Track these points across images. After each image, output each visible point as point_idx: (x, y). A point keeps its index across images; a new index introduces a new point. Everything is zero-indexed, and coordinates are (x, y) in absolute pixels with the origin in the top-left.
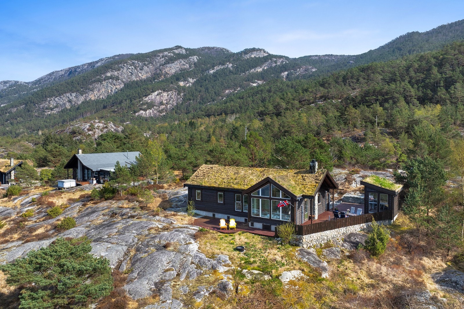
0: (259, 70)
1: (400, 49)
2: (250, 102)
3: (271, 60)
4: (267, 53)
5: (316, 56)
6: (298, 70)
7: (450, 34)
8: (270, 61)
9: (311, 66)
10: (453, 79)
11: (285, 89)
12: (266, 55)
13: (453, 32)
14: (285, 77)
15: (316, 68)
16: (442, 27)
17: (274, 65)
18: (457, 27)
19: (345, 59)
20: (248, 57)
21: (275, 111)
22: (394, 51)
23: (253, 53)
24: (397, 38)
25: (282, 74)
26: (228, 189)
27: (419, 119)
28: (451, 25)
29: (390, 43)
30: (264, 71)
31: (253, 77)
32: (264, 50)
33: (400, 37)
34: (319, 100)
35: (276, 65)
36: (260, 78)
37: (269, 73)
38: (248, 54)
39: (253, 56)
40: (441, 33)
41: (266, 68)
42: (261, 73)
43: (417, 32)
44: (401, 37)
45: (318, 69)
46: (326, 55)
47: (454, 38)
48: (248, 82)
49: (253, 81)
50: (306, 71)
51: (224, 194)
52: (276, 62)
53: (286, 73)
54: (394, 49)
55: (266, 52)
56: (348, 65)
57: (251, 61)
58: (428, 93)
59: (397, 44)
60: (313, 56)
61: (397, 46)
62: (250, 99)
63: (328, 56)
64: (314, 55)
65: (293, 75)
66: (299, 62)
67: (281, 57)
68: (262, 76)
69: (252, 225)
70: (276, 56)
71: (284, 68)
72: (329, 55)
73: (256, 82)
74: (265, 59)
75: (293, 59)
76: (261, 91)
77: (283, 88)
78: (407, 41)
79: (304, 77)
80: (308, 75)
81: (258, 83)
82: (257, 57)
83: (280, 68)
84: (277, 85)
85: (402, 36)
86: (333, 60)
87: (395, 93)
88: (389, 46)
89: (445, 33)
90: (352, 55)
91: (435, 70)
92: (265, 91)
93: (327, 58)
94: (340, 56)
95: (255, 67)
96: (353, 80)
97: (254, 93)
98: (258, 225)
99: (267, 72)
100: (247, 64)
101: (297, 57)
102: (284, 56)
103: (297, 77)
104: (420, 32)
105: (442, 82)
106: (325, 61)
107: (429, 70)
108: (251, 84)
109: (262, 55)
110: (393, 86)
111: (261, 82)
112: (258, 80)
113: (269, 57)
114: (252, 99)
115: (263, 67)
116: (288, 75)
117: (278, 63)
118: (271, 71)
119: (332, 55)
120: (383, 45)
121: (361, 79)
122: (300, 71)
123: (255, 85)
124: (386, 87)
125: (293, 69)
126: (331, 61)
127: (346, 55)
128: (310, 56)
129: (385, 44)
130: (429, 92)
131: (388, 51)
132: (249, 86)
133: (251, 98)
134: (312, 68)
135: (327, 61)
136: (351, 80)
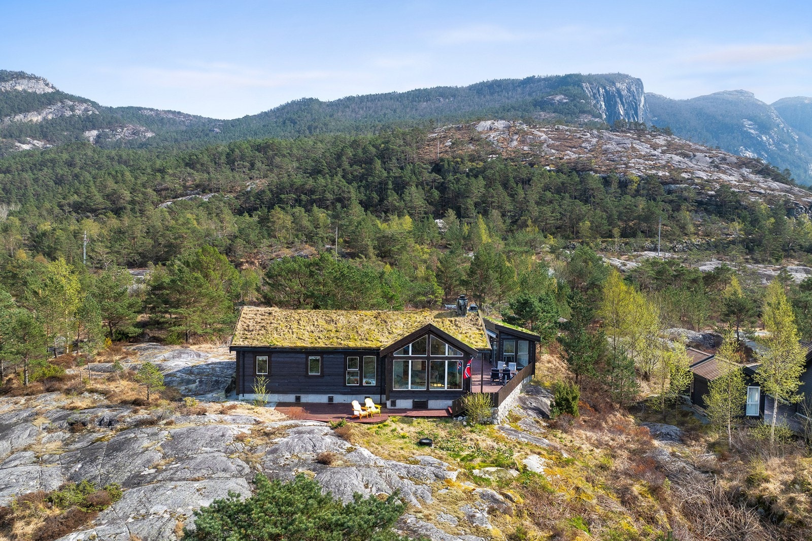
0: (35, 119)
1: (294, 122)
2: (29, 182)
3: (62, 102)
4: (53, 87)
5: (152, 110)
6: (119, 130)
7: (361, 112)
8: (59, 104)
9: (143, 126)
10: (404, 181)
11: (106, 163)
12: (50, 90)
13: (365, 109)
14: (91, 139)
15: (153, 131)
16: (350, 99)
17: (68, 113)
18: (369, 104)
19: (204, 124)
20: (8, 89)
21: (109, 204)
22: (284, 123)
23: (21, 81)
24: (288, 103)
25: (87, 134)
26: (336, 349)
27: (393, 235)
28: (362, 99)
29: (278, 109)
30: (47, 123)
31: (21, 131)
32: (44, 80)
33: (291, 102)
34: (192, 191)
35: (74, 115)
36: (37, 135)
37: (58, 128)
38: (7, 81)
39: (19, 88)
40: (349, 107)
41: (50, 117)
42: (41, 125)
43: (317, 100)
44: (293, 103)
45: (157, 135)
46: (169, 111)
47: (366, 118)
48: (10, 140)
49: (23, 138)
50: (134, 134)
51: (322, 358)
52: (72, 109)
53: (95, 133)
54: (285, 121)
55: (51, 86)
56: (210, 135)
57: (16, 96)
58: (373, 197)
59: (288, 113)
60: (145, 109)
61: (288, 116)
62: (28, 176)
63: (174, 113)
64: (147, 107)
65: (109, 138)
66: (119, 116)
67: (83, 101)
68: (42, 131)
69: (393, 404)
70: (71, 98)
71: (89, 122)
72: (175, 111)
73: (29, 143)
74: (48, 99)
75: (106, 108)
76: (53, 161)
77: (101, 160)
78: (303, 111)
79: (130, 144)
80: (139, 142)
81: (34, 145)
82: (30, 91)
83: (82, 122)
84: (85, 154)
85: (295, 102)
86: (184, 121)
87: (327, 192)
88: (276, 115)
89: (355, 109)
90: (214, 118)
91: (378, 163)
92: (61, 163)
93: (171, 116)
94: (194, 116)
95: (26, 111)
96: (244, 163)
97: (35, 165)
98: (404, 404)
99: (54, 125)
100: (6, 103)
101: (114, 107)
102: (89, 101)
103: (118, 145)
104: (321, 100)
105: (390, 183)
106: (169, 121)
107: (370, 161)
108: (18, 144)
109: (40, 89)
110: (321, 181)
111: (40, 143)
112: (34, 138)
113: (57, 97)
114: (33, 176)
115: (44, 114)
116: (98, 136)
117: (78, 112)
118: (63, 124)
119: (179, 113)
120: (266, 111)
121: (258, 164)
122: (123, 133)
123: (26, 147)
124: (311, 182)
125: (109, 128)
126: (180, 123)
127: (204, 116)
128: (140, 109)
129: (269, 109)
130: (375, 195)
131: (276, 122)
132: (12, 148)
133: (30, 173)
134: (147, 131)
135: (171, 121)
136: (242, 163)
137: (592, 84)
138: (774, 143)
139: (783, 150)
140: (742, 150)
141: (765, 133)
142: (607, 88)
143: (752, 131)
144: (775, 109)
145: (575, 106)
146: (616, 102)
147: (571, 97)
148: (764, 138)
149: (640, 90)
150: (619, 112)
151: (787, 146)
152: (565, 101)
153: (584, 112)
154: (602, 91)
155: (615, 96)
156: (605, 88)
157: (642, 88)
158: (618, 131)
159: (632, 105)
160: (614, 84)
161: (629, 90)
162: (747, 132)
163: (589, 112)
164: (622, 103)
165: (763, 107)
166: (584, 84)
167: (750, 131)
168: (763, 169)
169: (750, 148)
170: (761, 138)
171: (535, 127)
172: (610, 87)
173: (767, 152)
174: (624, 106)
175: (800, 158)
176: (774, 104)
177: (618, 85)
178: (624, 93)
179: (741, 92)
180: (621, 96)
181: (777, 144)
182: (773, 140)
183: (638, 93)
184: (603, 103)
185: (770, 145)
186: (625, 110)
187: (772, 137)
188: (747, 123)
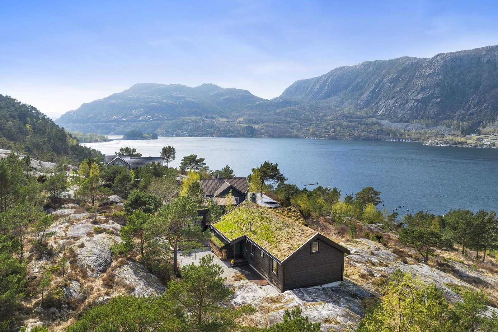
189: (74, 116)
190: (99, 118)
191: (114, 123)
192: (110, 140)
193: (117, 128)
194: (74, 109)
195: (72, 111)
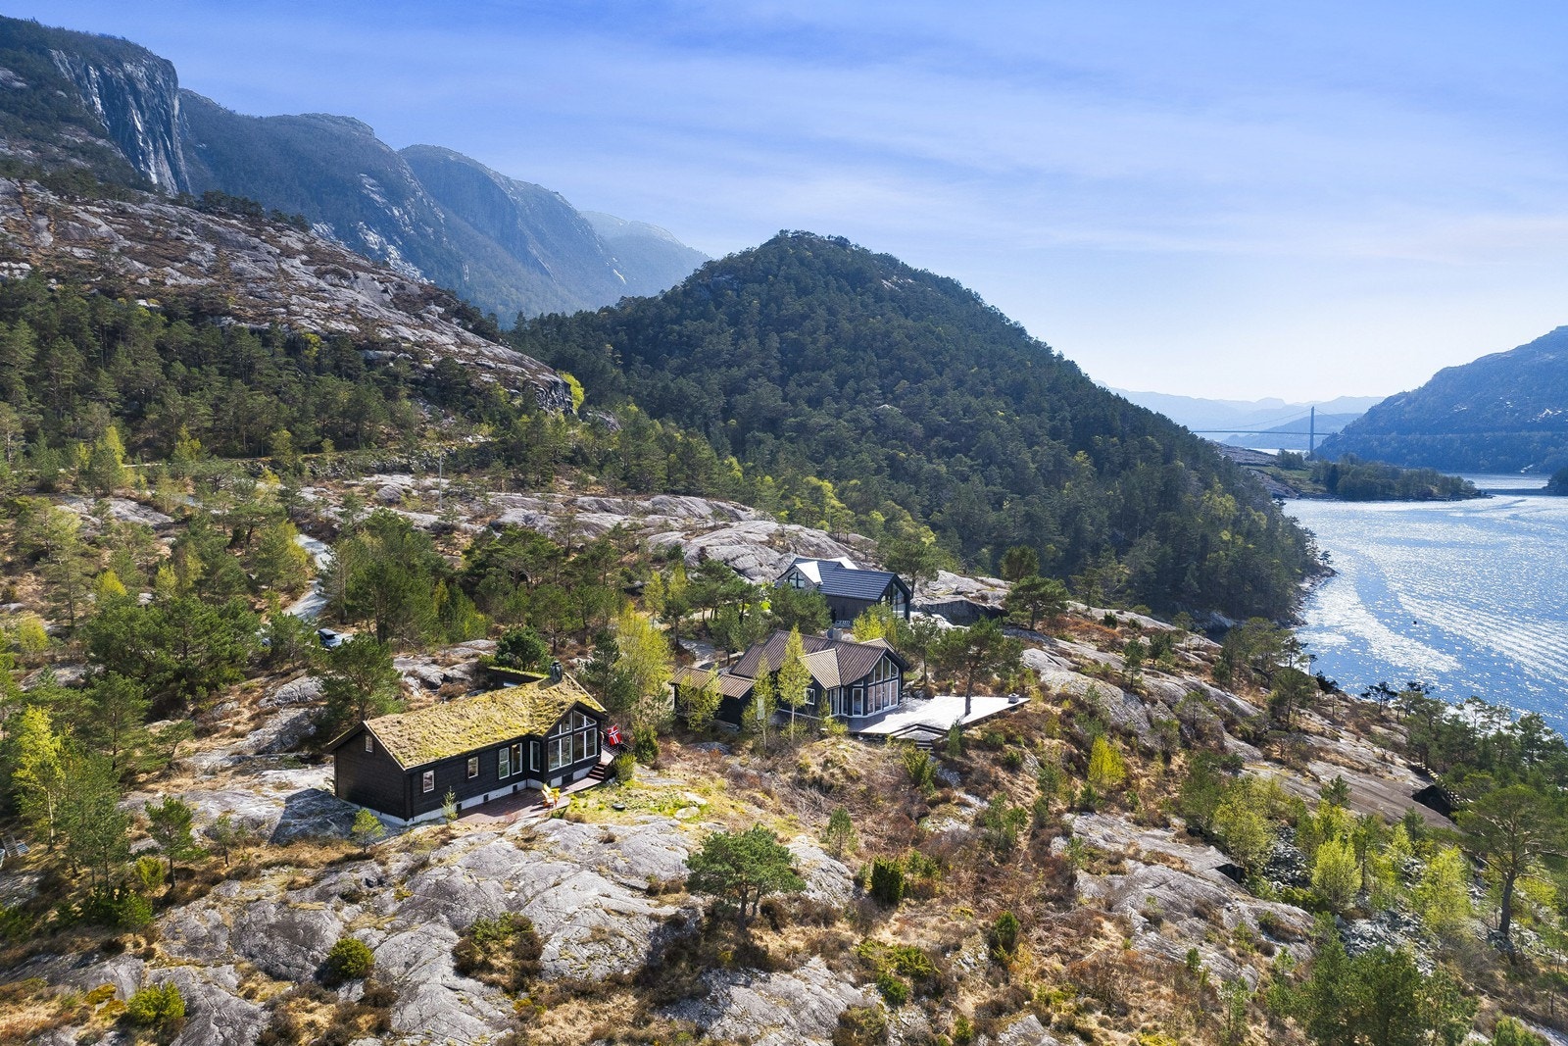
51: (479, 758)
137: (73, 56)
138: (412, 223)
139: (424, 236)
140: (362, 228)
141: (398, 205)
142: (106, 69)
143: (376, 197)
144: (410, 162)
145: (45, 100)
146: (126, 103)
147: (31, 78)
148: (396, 213)
149: (172, 84)
150: (135, 126)
151: (430, 230)
152: (18, 84)
153: (68, 120)
154: (94, 73)
155: (123, 89)
156: (98, 67)
157: (176, 81)
158: (211, 213)
159: (160, 113)
160: (119, 63)
161: (151, 81)
162: (367, 197)
163: (80, 122)
164: (140, 107)
165: (387, 155)
166: (54, 53)
167: (372, 195)
168: (459, 309)
169: (375, 227)
170: (391, 211)
171: (72, 201)
172: (112, 67)
173: (401, 237)
174: (143, 115)
175: (449, 252)
176: (404, 151)
177: (129, 68)
178: (143, 86)
179: (352, 122)
180: (136, 94)
181: (416, 226)
182: (410, 218)
183: (168, 90)
184: (97, 100)
185: (405, 225)
186: (145, 122)
187: (408, 213)
188: (368, 181)
189: (1407, 409)
190: (1489, 416)
191: (1542, 433)
192: (1480, 494)
193: (1552, 449)
194: (1409, 388)
195: (1404, 394)
